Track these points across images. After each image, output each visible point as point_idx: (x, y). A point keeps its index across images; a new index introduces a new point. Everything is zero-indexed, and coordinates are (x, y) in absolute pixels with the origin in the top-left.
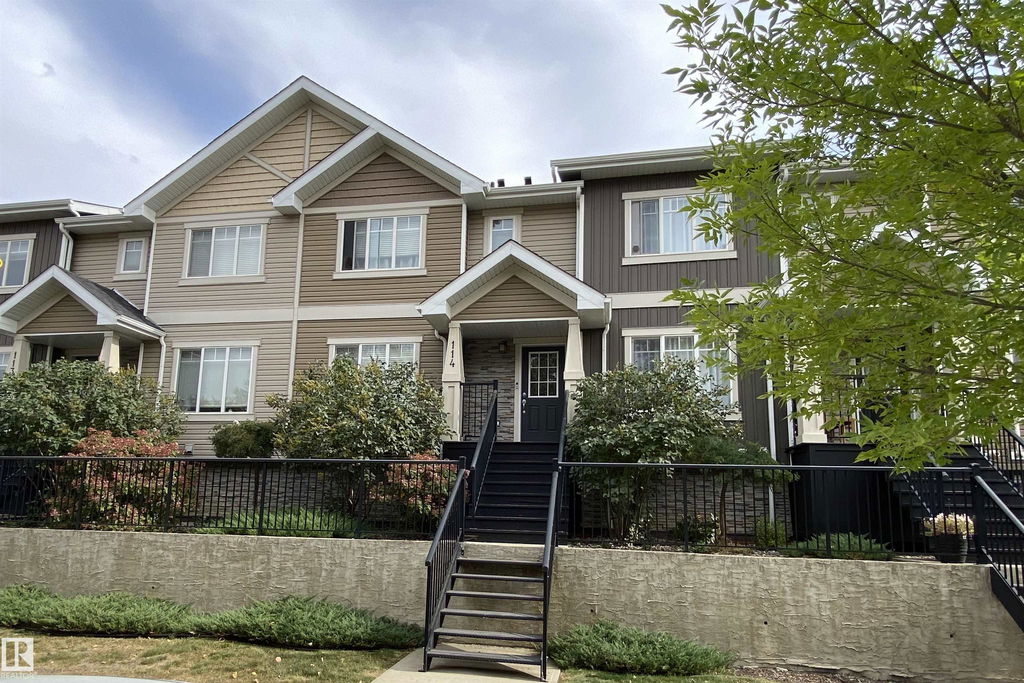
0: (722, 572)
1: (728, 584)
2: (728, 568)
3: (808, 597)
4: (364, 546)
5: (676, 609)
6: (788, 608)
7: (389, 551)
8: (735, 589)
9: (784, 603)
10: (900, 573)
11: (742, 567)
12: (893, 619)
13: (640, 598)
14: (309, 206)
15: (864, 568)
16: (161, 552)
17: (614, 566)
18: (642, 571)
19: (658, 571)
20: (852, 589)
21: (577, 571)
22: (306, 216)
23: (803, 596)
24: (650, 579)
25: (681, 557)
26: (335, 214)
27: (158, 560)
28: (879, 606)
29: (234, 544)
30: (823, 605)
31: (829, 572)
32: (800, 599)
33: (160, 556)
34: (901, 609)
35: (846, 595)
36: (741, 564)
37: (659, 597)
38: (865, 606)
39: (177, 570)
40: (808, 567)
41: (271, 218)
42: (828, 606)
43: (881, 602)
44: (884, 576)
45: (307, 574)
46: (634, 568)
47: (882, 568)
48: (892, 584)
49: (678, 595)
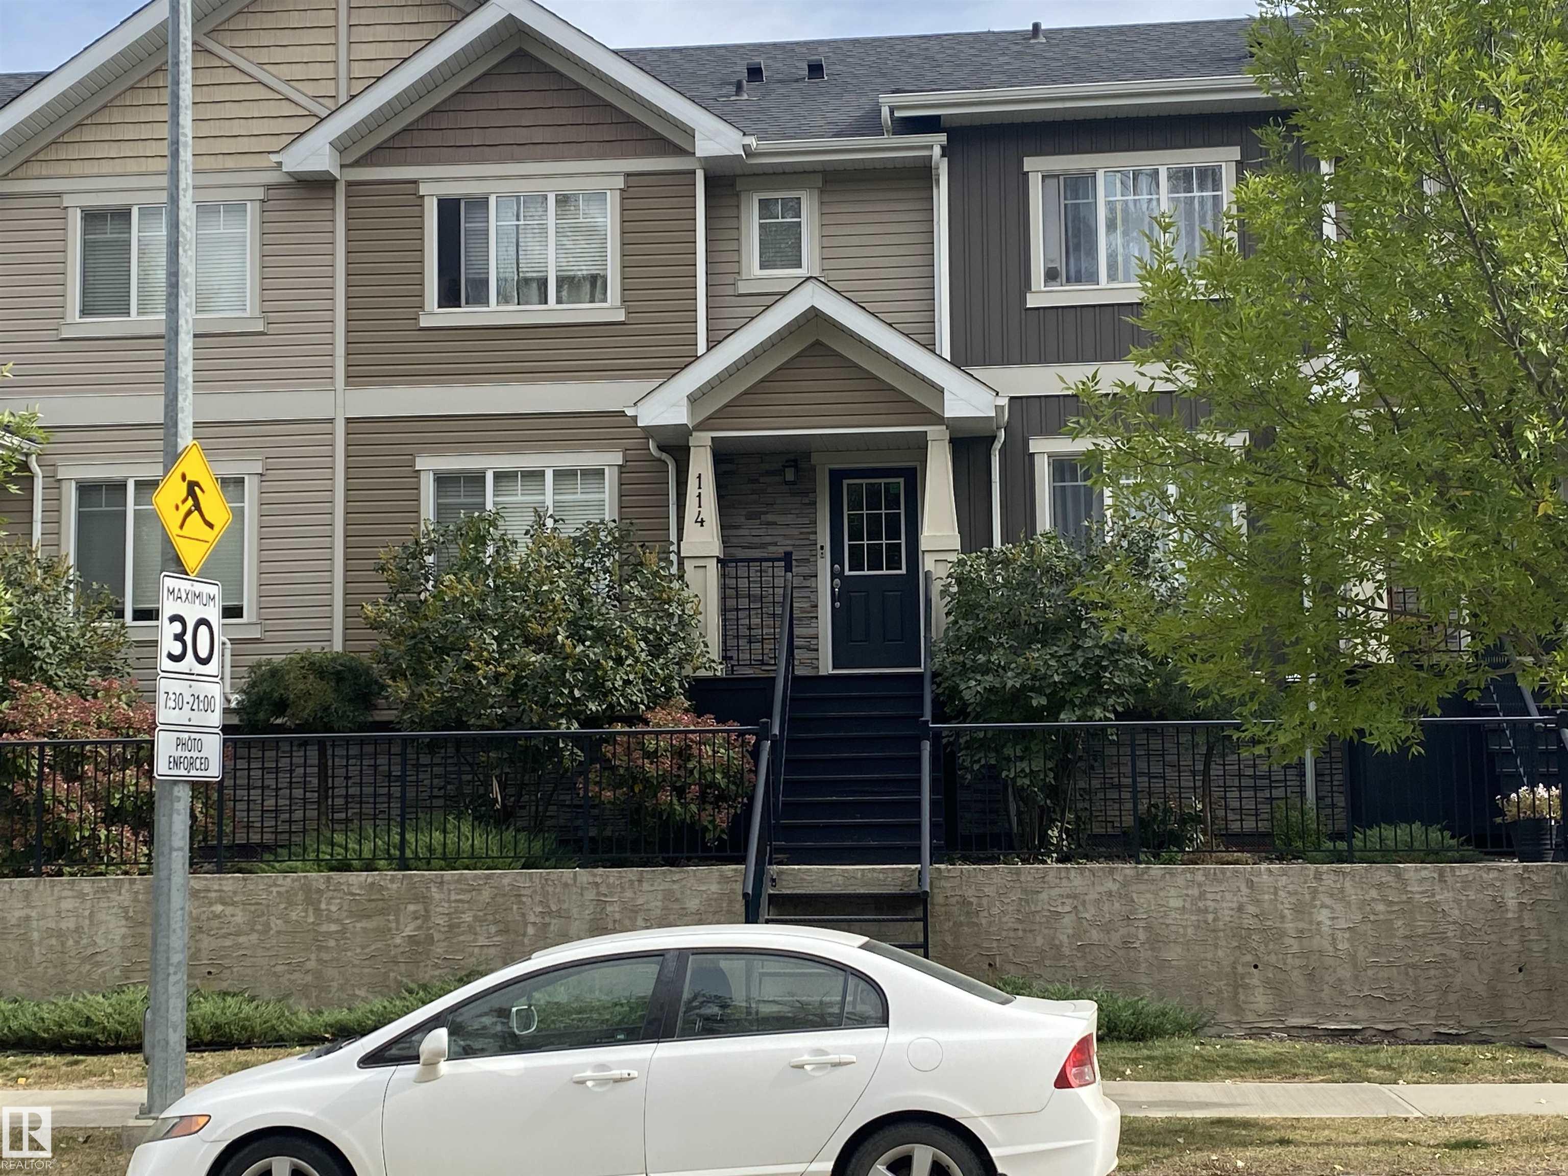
0: (1190, 892)
1: (1198, 910)
2: (1200, 885)
3: (1319, 923)
4: (599, 880)
5: (1120, 953)
6: (1288, 941)
7: (646, 886)
8: (1210, 917)
9: (1282, 934)
10: (1449, 879)
11: (1220, 882)
12: (1438, 949)
13: (1064, 939)
14: (357, 163)
15: (1398, 875)
16: (219, 908)
17: (1024, 891)
18: (1068, 896)
19: (1093, 896)
20: (1381, 907)
21: (964, 902)
22: (349, 184)
23: (1311, 923)
24: (1080, 908)
25: (1128, 872)
26: (415, 182)
27: (215, 923)
28: (1420, 931)
29: (361, 888)
30: (1339, 935)
31: (1348, 884)
32: (1306, 926)
33: (217, 917)
34: (1450, 934)
35: (1372, 918)
36: (1220, 876)
37: (1095, 935)
38: (1401, 932)
39: (254, 937)
40: (1318, 877)
41: (269, 187)
42: (1347, 935)
43: (1422, 925)
44: (1426, 886)
45: (500, 932)
46: (1055, 892)
47: (1424, 874)
48: (1438, 897)
49: (1123, 931)
